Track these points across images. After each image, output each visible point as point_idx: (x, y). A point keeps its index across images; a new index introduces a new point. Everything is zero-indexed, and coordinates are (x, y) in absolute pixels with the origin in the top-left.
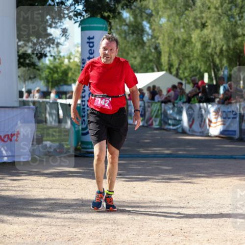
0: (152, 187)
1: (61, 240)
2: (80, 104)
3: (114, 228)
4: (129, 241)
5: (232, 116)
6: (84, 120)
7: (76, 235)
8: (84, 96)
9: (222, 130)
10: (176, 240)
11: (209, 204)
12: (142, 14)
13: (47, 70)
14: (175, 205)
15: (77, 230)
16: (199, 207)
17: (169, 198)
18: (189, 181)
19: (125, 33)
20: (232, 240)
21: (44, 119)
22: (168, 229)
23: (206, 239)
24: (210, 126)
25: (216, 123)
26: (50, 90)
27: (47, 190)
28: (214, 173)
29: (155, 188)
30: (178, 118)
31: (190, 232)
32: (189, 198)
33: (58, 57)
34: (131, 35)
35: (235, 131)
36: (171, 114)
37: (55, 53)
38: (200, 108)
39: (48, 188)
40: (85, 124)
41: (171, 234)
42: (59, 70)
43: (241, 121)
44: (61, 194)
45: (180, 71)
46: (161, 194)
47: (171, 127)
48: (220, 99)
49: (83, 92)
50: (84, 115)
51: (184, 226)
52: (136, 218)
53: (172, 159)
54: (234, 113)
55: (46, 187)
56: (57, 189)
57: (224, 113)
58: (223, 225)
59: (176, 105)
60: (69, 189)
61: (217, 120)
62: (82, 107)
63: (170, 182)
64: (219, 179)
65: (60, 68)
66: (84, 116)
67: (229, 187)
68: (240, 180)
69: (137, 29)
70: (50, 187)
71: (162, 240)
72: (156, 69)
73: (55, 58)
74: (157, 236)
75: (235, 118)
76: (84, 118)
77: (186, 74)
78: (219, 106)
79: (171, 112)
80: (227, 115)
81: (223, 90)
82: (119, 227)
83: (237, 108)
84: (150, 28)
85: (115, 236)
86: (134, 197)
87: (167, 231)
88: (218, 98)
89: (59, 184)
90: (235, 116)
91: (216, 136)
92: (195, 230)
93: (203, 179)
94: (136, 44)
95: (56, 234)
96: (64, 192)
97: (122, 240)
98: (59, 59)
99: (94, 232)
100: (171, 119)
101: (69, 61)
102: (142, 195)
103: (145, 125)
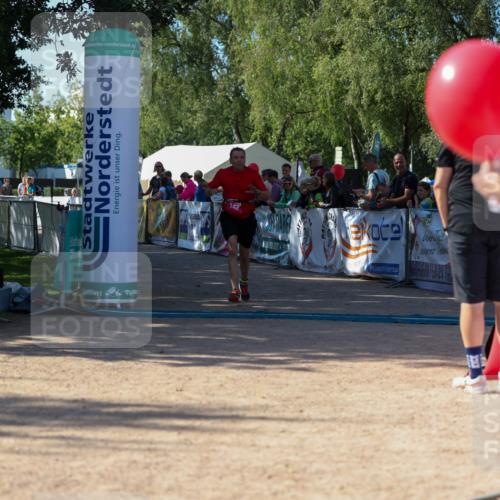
0: (227, 377)
1: (40, 484)
2: (80, 206)
3: (148, 460)
4: (180, 488)
5: (392, 235)
6: (88, 239)
7: (70, 476)
8: (88, 188)
9: (370, 262)
10: (275, 487)
11: (344, 414)
12: (208, 23)
13: (13, 135)
14: (275, 415)
15: (74, 464)
16: (323, 420)
17: (263, 402)
18: (304, 365)
19: (175, 62)
20: (390, 489)
21: (6, 237)
22: (260, 464)
23: (338, 486)
24: (346, 255)
25: (358, 248)
26: (18, 177)
27: (12, 382)
28: (355, 350)
29: (233, 379)
30: (280, 237)
31: (304, 470)
32: (301, 401)
33: (37, 109)
34: (186, 66)
35: (397, 266)
36: (266, 230)
37: (29, 100)
38: (326, 218)
39: (12, 378)
40: (90, 247)
41: (266, 475)
42: (36, 135)
43: (410, 244)
44: (40, 390)
45: (286, 142)
46: (245, 392)
47: (267, 256)
48: (367, 199)
49: (87, 182)
50: (88, 228)
51: (292, 458)
52: (194, 441)
53: (267, 320)
54: (395, 228)
55: (9, 375)
56: (32, 379)
57: (375, 229)
58: (372, 457)
59: (276, 210)
60: (57, 380)
61: (360, 243)
62: (85, 212)
63: (263, 369)
64: (365, 363)
65: (39, 131)
66: (89, 231)
67: (384, 380)
68: (407, 365)
69: (198, 54)
70: (16, 375)
71: (247, 488)
72: (236, 137)
73: (29, 111)
74: (236, 478)
75: (398, 239)
76: (88, 235)
77: (298, 148)
78: (365, 213)
79: (267, 224)
80: (380, 232)
81: (373, 181)
82: (160, 459)
83: (402, 219)
84: (226, 51)
85: (151, 478)
86: (190, 399)
87: (257, 468)
88: (362, 197)
89: (36, 370)
90: (397, 235)
91: (358, 276)
92: (316, 466)
93: (331, 363)
94: (196, 84)
95: (31, 473)
96: (46, 387)
97: (165, 485)
98: (37, 113)
99: (110, 468)
100: (266, 239)
101: (58, 118)
102: (207, 394)
103: (214, 250)
